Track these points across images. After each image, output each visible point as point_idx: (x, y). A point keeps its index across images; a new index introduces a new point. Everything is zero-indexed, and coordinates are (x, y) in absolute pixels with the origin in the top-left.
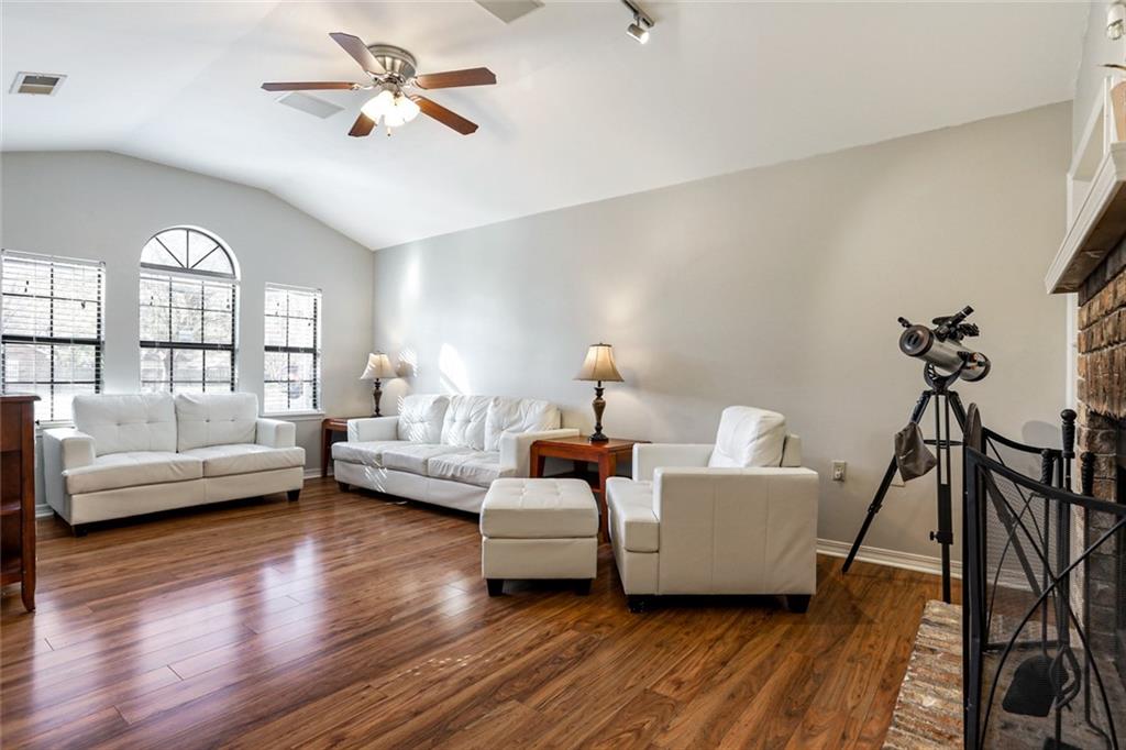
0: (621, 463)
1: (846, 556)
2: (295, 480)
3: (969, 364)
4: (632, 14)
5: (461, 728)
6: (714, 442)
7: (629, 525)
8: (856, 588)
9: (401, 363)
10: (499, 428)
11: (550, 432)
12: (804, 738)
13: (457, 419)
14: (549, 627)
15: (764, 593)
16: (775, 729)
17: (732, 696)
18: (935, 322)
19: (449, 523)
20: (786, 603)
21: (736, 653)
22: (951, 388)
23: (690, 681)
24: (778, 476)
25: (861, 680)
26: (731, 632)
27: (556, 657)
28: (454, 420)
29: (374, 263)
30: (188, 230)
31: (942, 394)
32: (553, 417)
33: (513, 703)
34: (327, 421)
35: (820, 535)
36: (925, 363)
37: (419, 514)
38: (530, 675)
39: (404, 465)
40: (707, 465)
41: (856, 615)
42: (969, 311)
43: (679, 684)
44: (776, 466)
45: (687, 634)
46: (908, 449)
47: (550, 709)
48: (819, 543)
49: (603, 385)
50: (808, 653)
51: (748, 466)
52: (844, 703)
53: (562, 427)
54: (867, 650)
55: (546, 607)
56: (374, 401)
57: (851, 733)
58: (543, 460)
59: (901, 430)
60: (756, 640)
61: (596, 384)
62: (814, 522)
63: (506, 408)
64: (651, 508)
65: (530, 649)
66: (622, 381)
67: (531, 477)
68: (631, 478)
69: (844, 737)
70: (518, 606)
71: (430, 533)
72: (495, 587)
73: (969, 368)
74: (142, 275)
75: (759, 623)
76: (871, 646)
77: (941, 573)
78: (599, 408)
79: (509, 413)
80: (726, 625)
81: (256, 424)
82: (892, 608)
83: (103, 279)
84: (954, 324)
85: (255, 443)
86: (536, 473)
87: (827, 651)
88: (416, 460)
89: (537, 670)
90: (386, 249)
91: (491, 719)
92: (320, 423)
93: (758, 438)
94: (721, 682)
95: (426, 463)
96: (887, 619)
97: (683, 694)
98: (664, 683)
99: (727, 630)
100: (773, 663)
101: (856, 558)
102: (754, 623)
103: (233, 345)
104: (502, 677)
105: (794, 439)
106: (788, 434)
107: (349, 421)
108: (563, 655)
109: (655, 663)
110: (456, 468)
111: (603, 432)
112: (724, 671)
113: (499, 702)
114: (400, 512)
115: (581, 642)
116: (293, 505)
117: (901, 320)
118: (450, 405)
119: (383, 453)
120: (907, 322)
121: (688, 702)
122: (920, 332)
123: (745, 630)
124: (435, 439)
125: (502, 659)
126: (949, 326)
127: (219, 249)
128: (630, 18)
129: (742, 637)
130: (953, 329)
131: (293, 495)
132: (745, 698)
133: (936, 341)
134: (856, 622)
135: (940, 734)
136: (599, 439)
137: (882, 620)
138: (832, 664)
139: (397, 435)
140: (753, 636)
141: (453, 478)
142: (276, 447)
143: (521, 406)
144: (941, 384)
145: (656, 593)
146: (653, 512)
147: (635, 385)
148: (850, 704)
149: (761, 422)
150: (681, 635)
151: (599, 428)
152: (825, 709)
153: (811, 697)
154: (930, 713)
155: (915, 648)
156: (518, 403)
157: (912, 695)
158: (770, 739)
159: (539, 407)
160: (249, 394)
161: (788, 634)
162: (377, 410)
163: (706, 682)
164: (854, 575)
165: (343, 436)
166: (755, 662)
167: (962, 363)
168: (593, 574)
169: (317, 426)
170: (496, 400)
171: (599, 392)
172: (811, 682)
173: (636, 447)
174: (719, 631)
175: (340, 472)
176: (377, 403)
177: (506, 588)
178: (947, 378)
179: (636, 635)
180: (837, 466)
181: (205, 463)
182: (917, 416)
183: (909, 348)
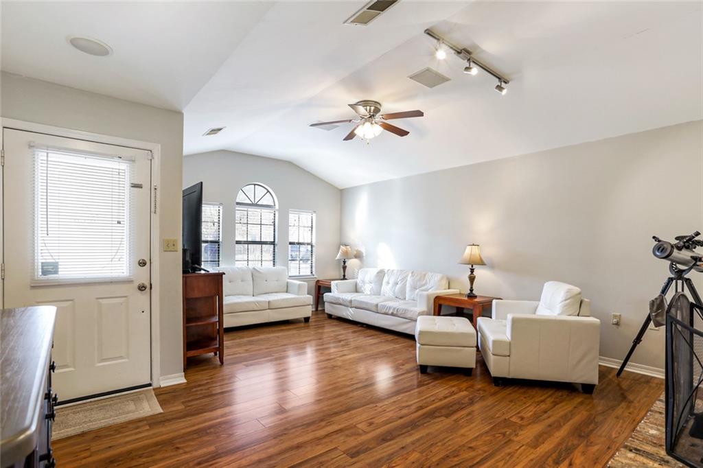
0: (486, 310)
1: (619, 368)
2: (308, 311)
3: (698, 263)
4: (497, 80)
5: (423, 424)
6: (539, 300)
7: (495, 342)
8: (625, 385)
9: (357, 251)
10: (414, 288)
11: (443, 291)
12: (587, 446)
13: (390, 282)
14: (453, 389)
15: (568, 381)
16: (572, 441)
17: (550, 426)
18: (677, 238)
19: (390, 337)
20: (580, 389)
21: (551, 409)
22: (686, 276)
23: (528, 418)
24: (576, 321)
25: (621, 427)
26: (548, 399)
27: (459, 402)
28: (388, 283)
29: (341, 196)
30: (255, 185)
31: (680, 279)
32: (445, 283)
33: (443, 418)
34: (318, 281)
35: (601, 354)
36: (670, 262)
37: (373, 332)
38: (448, 408)
39: (364, 306)
40: (535, 313)
41: (624, 397)
42: (698, 234)
43: (522, 418)
44: (575, 316)
45: (525, 398)
46: (658, 309)
47: (461, 422)
48: (600, 359)
49: (474, 267)
50: (592, 412)
51: (559, 314)
52: (611, 435)
53: (449, 288)
54: (627, 414)
55: (450, 380)
56: (342, 271)
57: (613, 447)
58: (441, 306)
59: (653, 299)
60: (563, 404)
61: (470, 266)
62: (598, 346)
63: (418, 278)
64: (505, 334)
65: (445, 398)
66: (485, 265)
67: (434, 315)
68: (491, 318)
69: (609, 448)
70: (436, 379)
71: (381, 342)
72: (423, 369)
73: (698, 266)
74: (237, 208)
75: (565, 396)
76: (630, 413)
77: (664, 378)
78: (472, 279)
79: (420, 280)
80: (546, 396)
81: (287, 283)
82: (646, 396)
83: (221, 212)
84: (687, 241)
85: (287, 292)
86: (437, 314)
87: (603, 412)
88: (371, 304)
89: (451, 406)
90: (347, 189)
91: (435, 423)
92: (315, 282)
93: (566, 300)
94: (544, 420)
95: (377, 305)
96: (642, 401)
97: (524, 423)
98: (514, 417)
99: (548, 397)
100: (572, 415)
101: (625, 369)
102: (562, 396)
103: (274, 242)
104: (435, 408)
105: (586, 302)
106: (582, 298)
107: (332, 282)
108: (463, 402)
109: (510, 409)
110: (394, 309)
111: (474, 292)
112: (546, 415)
113: (436, 417)
114: (363, 331)
115: (471, 396)
116: (307, 325)
117: (654, 237)
118: (386, 275)
119: (353, 299)
120: (658, 239)
121: (527, 425)
122: (665, 246)
123: (557, 398)
124: (378, 293)
125: (433, 401)
126: (684, 243)
127: (268, 193)
128: (497, 82)
129: (555, 402)
130: (687, 244)
131: (307, 320)
132: (557, 427)
133: (675, 250)
134: (622, 401)
135: (655, 443)
136: (471, 296)
137: (639, 402)
138: (606, 419)
139: (356, 290)
140: (561, 402)
141: (392, 314)
142: (298, 295)
143: (427, 276)
144: (679, 274)
145: (508, 377)
146: (507, 336)
147: (492, 266)
148: (614, 436)
149: (567, 292)
150: (522, 398)
151: (471, 290)
152: (600, 436)
153: (592, 431)
154: (652, 436)
155: (650, 411)
156: (425, 275)
157: (644, 429)
158: (570, 444)
159: (437, 277)
160: (283, 267)
161: (581, 403)
162: (344, 276)
163: (536, 419)
164: (624, 378)
165: (329, 290)
166: (562, 413)
167: (694, 262)
168: (474, 366)
169: (313, 284)
170: (412, 273)
171: (472, 271)
172: (593, 425)
173: (494, 302)
174: (542, 398)
175: (329, 309)
176: (344, 272)
177: (429, 370)
178: (684, 271)
179: (499, 395)
180: (615, 316)
181: (269, 302)
182: (664, 291)
183: (658, 254)
